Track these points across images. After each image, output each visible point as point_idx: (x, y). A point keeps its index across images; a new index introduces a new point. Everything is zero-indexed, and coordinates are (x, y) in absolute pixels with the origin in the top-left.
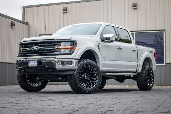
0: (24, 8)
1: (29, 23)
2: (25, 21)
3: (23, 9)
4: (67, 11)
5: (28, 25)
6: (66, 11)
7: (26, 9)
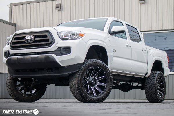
0: (12, 6)
1: (17, 24)
2: (12, 22)
3: (10, 8)
4: (61, 8)
5: (16, 27)
6: (59, 9)
7: (13, 7)
